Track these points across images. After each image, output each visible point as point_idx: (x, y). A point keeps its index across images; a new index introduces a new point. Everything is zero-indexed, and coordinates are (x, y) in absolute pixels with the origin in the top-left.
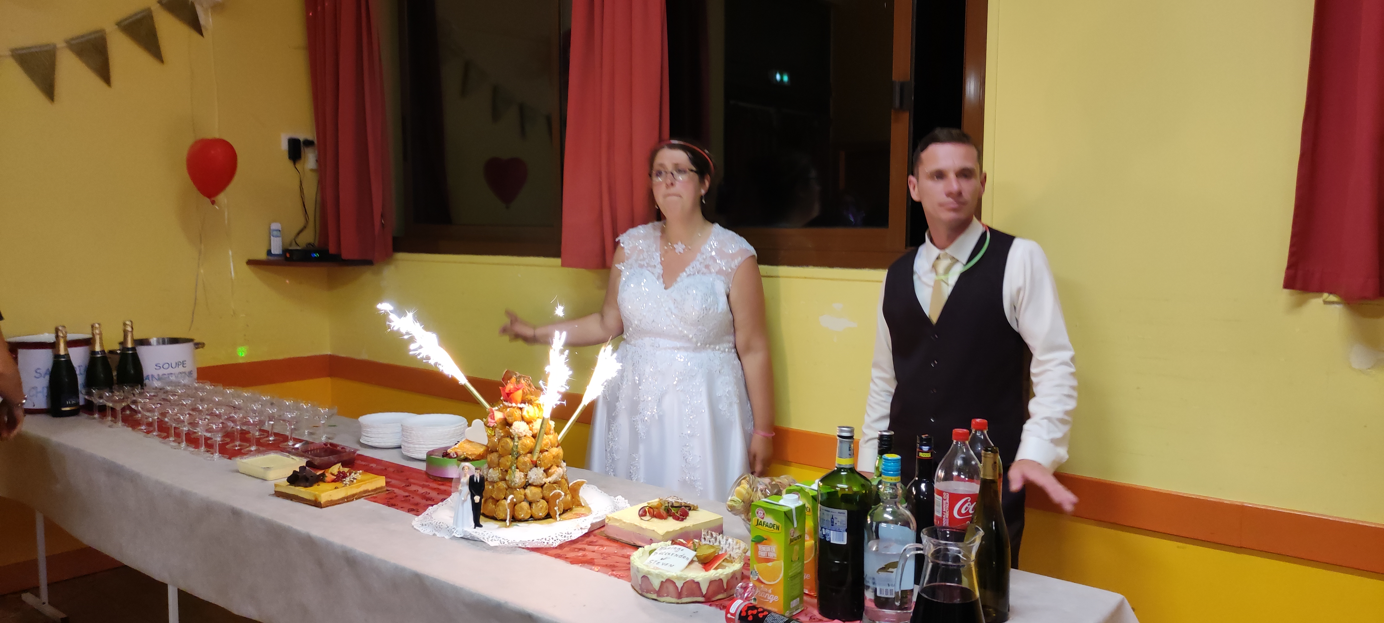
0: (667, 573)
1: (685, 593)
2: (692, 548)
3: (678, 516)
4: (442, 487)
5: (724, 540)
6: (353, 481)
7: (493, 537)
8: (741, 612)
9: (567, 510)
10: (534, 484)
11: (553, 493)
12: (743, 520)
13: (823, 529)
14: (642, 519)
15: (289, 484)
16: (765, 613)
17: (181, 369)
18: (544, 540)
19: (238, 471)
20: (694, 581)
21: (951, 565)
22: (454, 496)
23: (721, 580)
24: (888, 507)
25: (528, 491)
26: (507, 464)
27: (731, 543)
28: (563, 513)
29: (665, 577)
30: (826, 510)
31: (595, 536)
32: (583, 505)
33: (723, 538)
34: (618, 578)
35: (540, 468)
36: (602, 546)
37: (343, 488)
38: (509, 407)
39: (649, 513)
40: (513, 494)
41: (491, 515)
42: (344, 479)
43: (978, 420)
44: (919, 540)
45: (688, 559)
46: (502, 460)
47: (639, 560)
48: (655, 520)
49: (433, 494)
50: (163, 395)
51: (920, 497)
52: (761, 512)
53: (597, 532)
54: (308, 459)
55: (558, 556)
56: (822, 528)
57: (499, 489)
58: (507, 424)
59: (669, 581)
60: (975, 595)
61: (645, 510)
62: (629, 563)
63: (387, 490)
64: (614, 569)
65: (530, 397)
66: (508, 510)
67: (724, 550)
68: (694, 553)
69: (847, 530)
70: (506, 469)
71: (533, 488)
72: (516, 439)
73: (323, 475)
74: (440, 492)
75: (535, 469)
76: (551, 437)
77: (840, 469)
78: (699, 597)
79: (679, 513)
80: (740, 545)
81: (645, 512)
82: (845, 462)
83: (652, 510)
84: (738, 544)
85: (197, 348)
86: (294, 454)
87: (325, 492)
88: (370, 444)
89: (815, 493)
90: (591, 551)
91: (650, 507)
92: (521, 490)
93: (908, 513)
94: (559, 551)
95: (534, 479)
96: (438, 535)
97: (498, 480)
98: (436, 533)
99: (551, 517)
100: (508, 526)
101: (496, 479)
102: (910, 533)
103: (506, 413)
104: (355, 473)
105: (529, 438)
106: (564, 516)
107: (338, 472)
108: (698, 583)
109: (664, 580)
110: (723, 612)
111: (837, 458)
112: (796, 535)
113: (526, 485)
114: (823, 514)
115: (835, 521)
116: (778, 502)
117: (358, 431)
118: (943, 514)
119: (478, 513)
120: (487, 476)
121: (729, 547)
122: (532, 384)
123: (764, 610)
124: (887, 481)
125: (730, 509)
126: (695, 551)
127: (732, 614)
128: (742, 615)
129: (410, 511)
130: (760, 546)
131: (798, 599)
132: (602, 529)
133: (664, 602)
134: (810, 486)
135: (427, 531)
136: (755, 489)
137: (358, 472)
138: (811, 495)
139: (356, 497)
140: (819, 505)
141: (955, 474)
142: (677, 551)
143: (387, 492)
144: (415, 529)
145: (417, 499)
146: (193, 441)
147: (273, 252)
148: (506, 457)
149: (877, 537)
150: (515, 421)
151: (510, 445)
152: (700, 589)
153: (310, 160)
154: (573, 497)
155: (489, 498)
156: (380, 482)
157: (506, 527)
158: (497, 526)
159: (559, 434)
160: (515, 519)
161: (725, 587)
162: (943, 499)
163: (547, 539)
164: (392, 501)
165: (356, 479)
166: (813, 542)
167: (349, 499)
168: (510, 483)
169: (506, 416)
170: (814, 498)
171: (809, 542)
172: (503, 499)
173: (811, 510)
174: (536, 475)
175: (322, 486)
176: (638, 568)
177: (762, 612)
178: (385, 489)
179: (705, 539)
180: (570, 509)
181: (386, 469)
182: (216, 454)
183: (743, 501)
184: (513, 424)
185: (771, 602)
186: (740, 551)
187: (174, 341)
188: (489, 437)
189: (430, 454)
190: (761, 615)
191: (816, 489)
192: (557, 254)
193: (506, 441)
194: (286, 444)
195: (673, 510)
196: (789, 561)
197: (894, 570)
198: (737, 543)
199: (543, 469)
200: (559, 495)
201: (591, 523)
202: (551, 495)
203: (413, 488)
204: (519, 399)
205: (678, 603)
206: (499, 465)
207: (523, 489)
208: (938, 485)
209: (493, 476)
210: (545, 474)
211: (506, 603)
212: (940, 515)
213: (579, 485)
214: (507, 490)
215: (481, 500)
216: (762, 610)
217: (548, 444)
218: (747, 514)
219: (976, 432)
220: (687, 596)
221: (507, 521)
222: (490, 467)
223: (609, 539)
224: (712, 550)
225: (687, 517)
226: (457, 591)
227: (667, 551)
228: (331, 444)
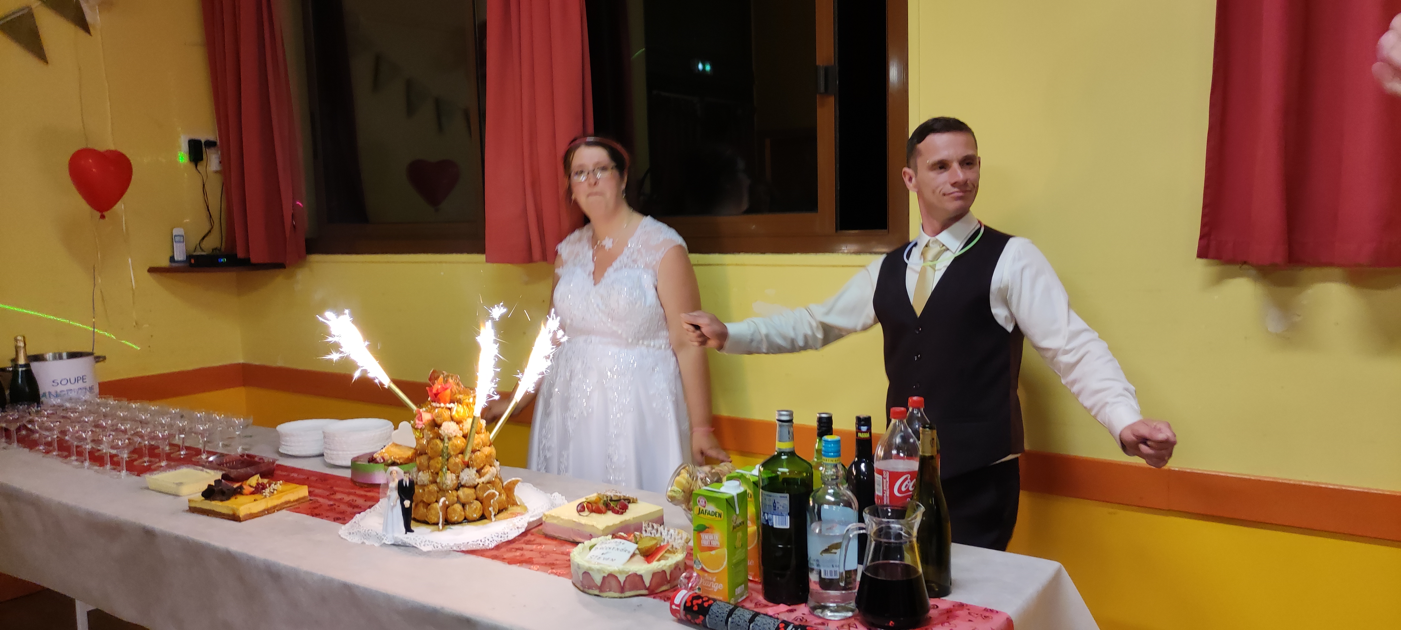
0: (609, 568)
1: (627, 586)
2: (633, 540)
3: (618, 509)
4: (369, 494)
5: (666, 531)
6: (273, 493)
7: (425, 541)
8: (686, 602)
9: (502, 510)
10: (467, 485)
11: (487, 493)
12: (685, 510)
13: (766, 514)
14: (580, 515)
15: (203, 498)
16: (711, 602)
17: (80, 384)
18: (479, 542)
19: (148, 488)
20: (636, 574)
21: (894, 543)
22: (383, 502)
23: (664, 572)
24: (831, 488)
25: (461, 493)
26: (438, 466)
27: (673, 533)
28: (498, 513)
29: (606, 572)
30: (767, 495)
31: (532, 534)
32: (519, 503)
33: (664, 529)
34: (559, 576)
35: (473, 468)
36: (541, 544)
37: (264, 500)
38: (437, 407)
39: (588, 509)
40: (444, 497)
41: (423, 519)
42: (264, 491)
43: (915, 398)
44: (861, 520)
45: (629, 552)
46: (432, 462)
47: (579, 555)
48: (594, 515)
49: (360, 501)
50: (61, 413)
51: (860, 477)
52: (702, 501)
53: (533, 530)
54: (224, 472)
55: (495, 557)
56: (764, 513)
57: (430, 492)
58: (435, 425)
59: (611, 575)
60: (917, 571)
61: (584, 506)
62: (569, 560)
63: (310, 500)
64: (553, 567)
65: (459, 396)
66: (441, 514)
67: (666, 541)
68: (636, 546)
69: (789, 514)
70: (437, 471)
71: (465, 489)
72: (446, 440)
73: (241, 487)
74: (367, 499)
75: (467, 470)
76: (482, 436)
77: (780, 454)
78: (642, 589)
79: (618, 507)
80: (682, 535)
81: (583, 507)
82: (785, 446)
83: (590, 506)
84: (680, 535)
85: (97, 362)
86: (208, 468)
87: (243, 505)
88: (290, 453)
89: (756, 479)
90: (529, 551)
91: (588, 503)
92: (453, 492)
93: (849, 493)
94: (495, 553)
95: (466, 480)
96: (367, 543)
97: (429, 483)
98: (365, 541)
99: (486, 518)
100: (442, 530)
101: (426, 482)
102: (852, 513)
103: (434, 413)
104: (275, 484)
105: (460, 438)
106: (500, 516)
107: (257, 484)
108: (641, 576)
109: (606, 575)
110: (668, 604)
111: (777, 442)
112: (738, 522)
113: (459, 487)
114: (765, 499)
115: (777, 505)
116: (719, 489)
117: (277, 440)
118: (883, 493)
119: (409, 519)
120: (417, 478)
121: (671, 538)
122: (460, 383)
123: (709, 599)
124: (828, 462)
125: (670, 500)
126: (637, 544)
127: (676, 605)
128: (687, 605)
129: (336, 519)
130: (703, 535)
131: (743, 586)
132: (540, 527)
133: (606, 597)
134: (751, 472)
135: (356, 540)
136: (695, 478)
137: (278, 482)
138: (752, 481)
139: (277, 508)
140: (761, 490)
141: (894, 452)
142: (618, 545)
143: (311, 502)
144: (342, 538)
145: (343, 507)
146: (97, 459)
147: (176, 258)
148: (436, 460)
149: (820, 518)
150: (444, 422)
151: (440, 446)
152: (644, 582)
153: (213, 161)
154: (507, 496)
155: (420, 502)
156: (303, 491)
157: (439, 530)
158: (430, 530)
159: (490, 433)
160: (448, 522)
161: (669, 578)
162: (883, 478)
163: (483, 541)
164: (316, 511)
165: (276, 490)
166: (755, 528)
167: (269, 511)
168: (441, 485)
169: (434, 417)
170: (755, 484)
171: (752, 528)
172: (434, 503)
173: (752, 496)
174: (469, 476)
175: (240, 499)
176: (578, 564)
177: (708, 601)
178: (309, 499)
179: (646, 531)
180: (506, 509)
181: (308, 478)
182: (124, 471)
183: (683, 491)
184: (443, 425)
185: (715, 590)
186: (683, 541)
187: (72, 355)
188: (418, 439)
189: (354, 461)
190: (706, 605)
191: (757, 474)
192: (481, 250)
193: (436, 442)
194: (199, 457)
195: (612, 504)
196: (732, 549)
197: (838, 551)
198: (679, 533)
199: (475, 469)
200: (493, 495)
201: (527, 521)
202: (485, 495)
203: (338, 496)
204: (448, 399)
205: (621, 598)
206: (428, 467)
207: (455, 491)
208: (877, 465)
209: (423, 479)
210: (478, 474)
211: (443, 608)
212: (880, 494)
213: (514, 483)
214: (438, 492)
215: (411, 504)
216: (707, 599)
217: (480, 443)
218: (688, 504)
219: (913, 410)
220: (631, 590)
221: (440, 525)
222: (419, 470)
223: (547, 536)
224: (654, 542)
225: (627, 511)
226: (389, 599)
227: (608, 546)
228: (248, 455)
